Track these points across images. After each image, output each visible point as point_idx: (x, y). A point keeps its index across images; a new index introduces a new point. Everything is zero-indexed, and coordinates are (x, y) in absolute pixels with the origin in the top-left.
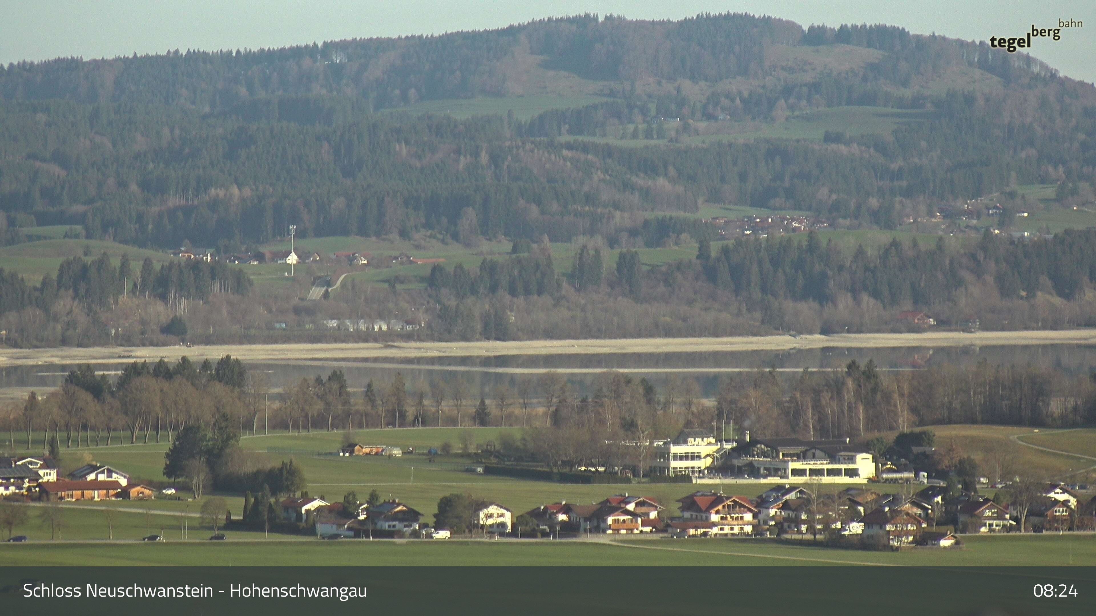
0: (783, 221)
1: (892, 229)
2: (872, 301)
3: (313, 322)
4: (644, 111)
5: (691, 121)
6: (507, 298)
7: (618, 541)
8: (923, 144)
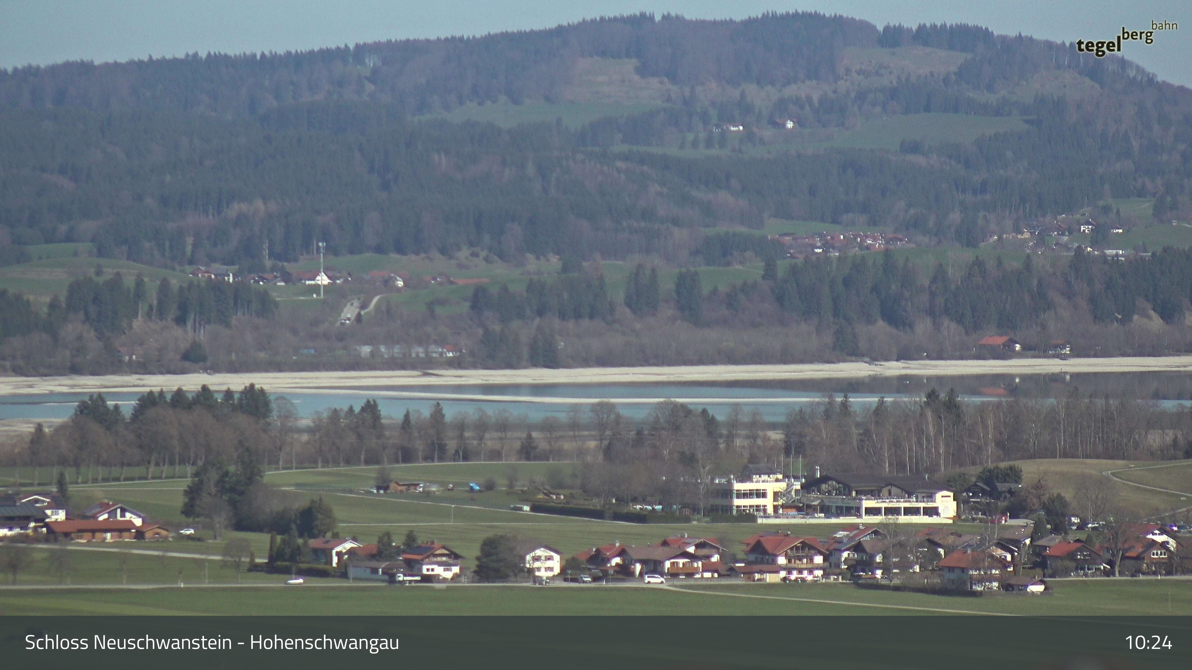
0: (856, 239)
1: (975, 247)
2: (953, 325)
3: (345, 348)
4: (705, 118)
5: (755, 129)
6: (556, 323)
7: (676, 586)
8: (1009, 154)
